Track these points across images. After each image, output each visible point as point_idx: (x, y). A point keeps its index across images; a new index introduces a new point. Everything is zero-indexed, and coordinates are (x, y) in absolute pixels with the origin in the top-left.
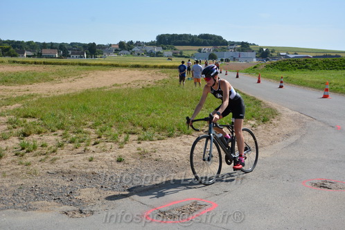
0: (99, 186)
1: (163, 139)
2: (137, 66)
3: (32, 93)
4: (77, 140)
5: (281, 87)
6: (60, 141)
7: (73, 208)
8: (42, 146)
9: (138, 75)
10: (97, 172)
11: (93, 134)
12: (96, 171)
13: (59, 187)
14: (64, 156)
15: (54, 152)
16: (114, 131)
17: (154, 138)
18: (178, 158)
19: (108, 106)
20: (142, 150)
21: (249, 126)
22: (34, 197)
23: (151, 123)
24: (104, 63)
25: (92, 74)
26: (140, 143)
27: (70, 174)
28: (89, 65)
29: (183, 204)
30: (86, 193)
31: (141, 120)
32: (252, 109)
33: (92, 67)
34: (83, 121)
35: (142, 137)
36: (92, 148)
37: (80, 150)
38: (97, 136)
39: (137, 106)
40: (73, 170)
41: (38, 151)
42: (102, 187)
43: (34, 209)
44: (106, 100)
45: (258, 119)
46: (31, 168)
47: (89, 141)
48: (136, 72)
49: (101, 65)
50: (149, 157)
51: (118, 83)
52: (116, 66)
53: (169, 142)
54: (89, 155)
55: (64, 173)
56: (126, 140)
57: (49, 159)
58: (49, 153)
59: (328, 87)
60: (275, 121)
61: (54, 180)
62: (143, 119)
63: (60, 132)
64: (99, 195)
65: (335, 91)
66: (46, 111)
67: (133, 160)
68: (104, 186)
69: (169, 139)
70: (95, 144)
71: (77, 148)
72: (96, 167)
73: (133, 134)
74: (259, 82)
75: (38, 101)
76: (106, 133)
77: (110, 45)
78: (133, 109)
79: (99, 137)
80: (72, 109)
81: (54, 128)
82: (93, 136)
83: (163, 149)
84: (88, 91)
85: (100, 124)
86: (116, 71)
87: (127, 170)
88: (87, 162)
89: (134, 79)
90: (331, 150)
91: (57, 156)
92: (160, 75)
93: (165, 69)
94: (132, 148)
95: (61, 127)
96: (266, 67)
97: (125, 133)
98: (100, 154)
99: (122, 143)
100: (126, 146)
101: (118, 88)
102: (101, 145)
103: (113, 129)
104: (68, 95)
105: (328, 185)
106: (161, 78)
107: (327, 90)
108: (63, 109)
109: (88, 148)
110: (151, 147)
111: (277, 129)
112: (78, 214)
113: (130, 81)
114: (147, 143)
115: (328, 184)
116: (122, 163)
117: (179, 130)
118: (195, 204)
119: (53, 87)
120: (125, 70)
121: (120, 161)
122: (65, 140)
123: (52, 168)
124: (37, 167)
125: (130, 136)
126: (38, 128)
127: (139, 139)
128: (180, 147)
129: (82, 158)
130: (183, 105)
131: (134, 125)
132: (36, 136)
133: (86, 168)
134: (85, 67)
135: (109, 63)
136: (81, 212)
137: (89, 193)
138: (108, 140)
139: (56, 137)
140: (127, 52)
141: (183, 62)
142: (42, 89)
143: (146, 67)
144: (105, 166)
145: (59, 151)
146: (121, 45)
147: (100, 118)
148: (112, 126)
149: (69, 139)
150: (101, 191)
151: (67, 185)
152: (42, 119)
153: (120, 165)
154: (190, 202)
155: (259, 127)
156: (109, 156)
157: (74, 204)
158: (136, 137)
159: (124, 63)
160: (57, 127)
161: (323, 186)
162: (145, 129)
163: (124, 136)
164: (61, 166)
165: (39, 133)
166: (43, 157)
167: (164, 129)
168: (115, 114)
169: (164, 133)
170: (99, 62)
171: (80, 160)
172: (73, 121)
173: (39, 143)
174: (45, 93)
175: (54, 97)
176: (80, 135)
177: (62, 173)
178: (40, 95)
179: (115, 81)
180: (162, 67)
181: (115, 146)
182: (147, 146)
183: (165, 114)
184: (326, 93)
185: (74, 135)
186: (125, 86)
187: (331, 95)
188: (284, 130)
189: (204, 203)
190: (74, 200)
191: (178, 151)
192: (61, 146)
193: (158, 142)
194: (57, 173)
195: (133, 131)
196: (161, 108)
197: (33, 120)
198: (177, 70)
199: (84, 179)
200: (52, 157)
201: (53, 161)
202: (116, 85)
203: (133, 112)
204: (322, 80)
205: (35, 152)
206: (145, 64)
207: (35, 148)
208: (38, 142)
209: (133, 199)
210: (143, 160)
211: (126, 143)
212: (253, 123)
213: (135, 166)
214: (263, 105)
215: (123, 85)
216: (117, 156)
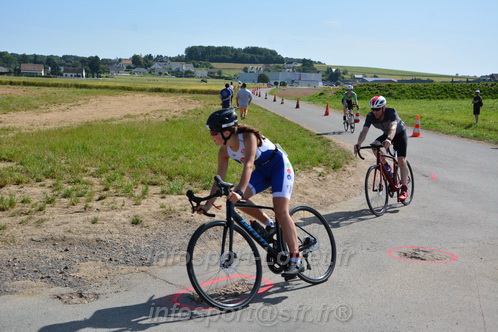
0: (107, 258)
2: (159, 90)
3: (7, 126)
4: (74, 193)
5: (357, 121)
6: (50, 194)
7: (69, 290)
8: (23, 202)
9: (160, 103)
10: (103, 239)
11: (97, 185)
12: (102, 237)
13: (49, 260)
14: (56, 216)
15: (40, 210)
16: (127, 181)
17: (184, 191)
19: (118, 146)
20: (167, 207)
21: (315, 174)
22: (11, 275)
23: (180, 170)
24: (111, 84)
25: (94, 101)
26: (164, 197)
27: (64, 242)
28: (90, 87)
30: (87, 269)
31: (165, 165)
32: (319, 151)
33: (94, 90)
34: (82, 166)
35: (167, 189)
36: (96, 205)
37: (78, 207)
38: (102, 187)
39: (160, 146)
40: (68, 235)
41: (16, 209)
42: (111, 260)
43: (11, 293)
44: (115, 138)
45: (327, 165)
46: (7, 233)
47: (91, 195)
48: (157, 98)
49: (107, 87)
50: (177, 217)
51: (132, 113)
52: (129, 89)
54: (92, 215)
55: (55, 240)
56: (145, 193)
57: (32, 222)
58: (34, 212)
59: (419, 122)
60: (349, 168)
61: (41, 251)
62: (168, 164)
63: (49, 182)
64: (106, 272)
65: (428, 128)
66: (28, 151)
67: (155, 222)
68: (113, 259)
70: (99, 199)
71: (73, 205)
72: (102, 231)
73: (154, 185)
74: (327, 114)
75: (16, 138)
76: (116, 183)
77: (120, 60)
78: (154, 150)
79: (106, 190)
80: (66, 150)
81: (39, 176)
82: (98, 187)
84: (89, 125)
85: (107, 171)
86: (129, 97)
87: (146, 236)
88: (88, 224)
89: (154, 108)
90: (424, 207)
91: (45, 216)
92: (190, 103)
93: (198, 95)
94: (152, 204)
95: (50, 175)
96: (337, 93)
97: (142, 183)
98: (108, 213)
99: (139, 198)
100: (144, 201)
101: (132, 120)
102: (109, 200)
103: (126, 178)
104: (60, 130)
105: (421, 254)
106: (192, 107)
107: (417, 126)
108: (53, 149)
109: (90, 204)
110: (180, 204)
111: (353, 179)
112: (76, 299)
113: (149, 110)
114: (175, 197)
116: (139, 226)
118: (242, 282)
119: (37, 118)
120: (139, 95)
121: (135, 222)
122: (56, 193)
123: (38, 233)
124: (16, 231)
125: (150, 187)
126: (17, 176)
127: (163, 192)
129: (82, 218)
131: (155, 173)
132: (13, 188)
133: (88, 233)
134: (84, 90)
135: (118, 85)
136: (81, 296)
137: (92, 268)
138: (119, 193)
139: (43, 189)
140: (143, 70)
141: (227, 86)
142: (22, 120)
143: (171, 91)
144: (115, 230)
145: (49, 209)
146: (136, 60)
147: (106, 163)
148: (123, 174)
149: (63, 192)
150: (110, 265)
151: (61, 257)
152: (22, 164)
153: (137, 228)
154: (235, 281)
155: (329, 176)
156: (121, 217)
157: (70, 283)
158: (158, 189)
159: (139, 86)
160: (44, 175)
161: (414, 257)
162: (170, 179)
163: (141, 187)
164: (51, 230)
165: (18, 183)
166: (24, 218)
167: (197, 178)
168: (129, 157)
169: (198, 184)
170: (104, 84)
171: (78, 221)
172: (68, 167)
173: (18, 197)
174: (27, 126)
175: (40, 133)
176: (78, 186)
177: (52, 241)
178: (19, 129)
179: (126, 110)
180: (194, 92)
181: (129, 202)
182: (174, 202)
183: (199, 157)
184: (417, 131)
185: (70, 187)
186: (142, 118)
187: (422, 133)
188: (362, 180)
190: (70, 279)
192: (50, 202)
194: (46, 240)
195: (154, 180)
196: (193, 149)
197: (10, 164)
199: (84, 248)
200: (37, 217)
201: (39, 223)
202: (128, 116)
203: (153, 154)
204: (411, 113)
205: (12, 211)
206: (170, 87)
207: (12, 204)
208: (18, 195)
209: (155, 277)
210: (169, 222)
211: (144, 198)
212: (320, 170)
213: (158, 231)
214: (332, 145)
215: (138, 116)
216: (131, 215)
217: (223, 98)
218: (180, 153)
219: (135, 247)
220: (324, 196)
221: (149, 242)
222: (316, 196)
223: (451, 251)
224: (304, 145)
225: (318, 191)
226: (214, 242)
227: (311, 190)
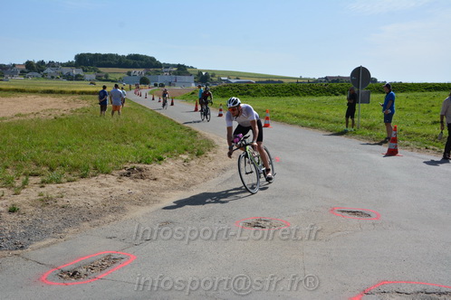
1: (75, 180)
2: (50, 92)
5: (220, 115)
9: (51, 103)
16: (10, 173)
17: (63, 180)
18: (91, 203)
19: (5, 142)
20: (45, 195)
21: (181, 161)
23: (61, 161)
24: (4, 87)
26: (43, 187)
29: (93, 259)
31: (47, 158)
32: (186, 141)
35: (46, 179)
39: (45, 140)
45: (192, 153)
48: (49, 99)
50: (54, 204)
51: (23, 112)
52: (22, 91)
53: (81, 184)
59: (269, 116)
60: (210, 155)
62: (51, 157)
65: (276, 120)
67: (32, 209)
69: (82, 181)
73: (36, 175)
74: (196, 110)
77: (14, 65)
78: (40, 145)
83: (74, 192)
86: (22, 98)
87: (22, 222)
89: (44, 107)
92: (78, 102)
93: (86, 96)
94: (32, 193)
97: (25, 174)
99: (19, 188)
100: (24, 191)
101: (22, 118)
103: (9, 171)
106: (80, 106)
107: (267, 118)
110: (58, 191)
111: (212, 164)
113: (39, 109)
114: (53, 186)
115: (263, 222)
116: (15, 214)
117: (96, 168)
118: (108, 258)
120: (31, 97)
121: (13, 210)
125: (31, 178)
127: (43, 182)
128: (96, 189)
130: (104, 139)
131: (37, 165)
135: (11, 87)
140: (37, 74)
141: (104, 87)
143: (62, 92)
146: (29, 65)
148: (7, 167)
153: (14, 216)
154: (102, 257)
155: (192, 162)
158: (38, 179)
159: (31, 88)
161: (257, 225)
162: (52, 170)
163: (22, 178)
167: (76, 168)
168: (14, 151)
169: (76, 173)
179: (18, 110)
180: (82, 93)
181: (9, 192)
182: (53, 190)
183: (81, 150)
184: (267, 122)
186: (32, 117)
187: (272, 124)
188: (220, 164)
189: (120, 256)
191: (92, 195)
193: (67, 185)
195: (36, 172)
196: (76, 143)
198: (97, 96)
202: (19, 115)
203: (38, 148)
204: (264, 108)
206: (60, 89)
209: (27, 259)
210: (46, 208)
211: (24, 188)
212: (185, 157)
213: (34, 217)
214: (199, 136)
215: (29, 114)
216: (9, 205)
217: (101, 98)
218: (63, 146)
219: (10, 233)
220: (187, 179)
221: (25, 228)
222: (181, 179)
223: (285, 219)
224: (175, 136)
225: (182, 175)
226: (86, 224)
227: (177, 174)
